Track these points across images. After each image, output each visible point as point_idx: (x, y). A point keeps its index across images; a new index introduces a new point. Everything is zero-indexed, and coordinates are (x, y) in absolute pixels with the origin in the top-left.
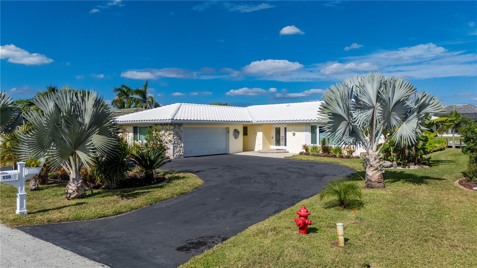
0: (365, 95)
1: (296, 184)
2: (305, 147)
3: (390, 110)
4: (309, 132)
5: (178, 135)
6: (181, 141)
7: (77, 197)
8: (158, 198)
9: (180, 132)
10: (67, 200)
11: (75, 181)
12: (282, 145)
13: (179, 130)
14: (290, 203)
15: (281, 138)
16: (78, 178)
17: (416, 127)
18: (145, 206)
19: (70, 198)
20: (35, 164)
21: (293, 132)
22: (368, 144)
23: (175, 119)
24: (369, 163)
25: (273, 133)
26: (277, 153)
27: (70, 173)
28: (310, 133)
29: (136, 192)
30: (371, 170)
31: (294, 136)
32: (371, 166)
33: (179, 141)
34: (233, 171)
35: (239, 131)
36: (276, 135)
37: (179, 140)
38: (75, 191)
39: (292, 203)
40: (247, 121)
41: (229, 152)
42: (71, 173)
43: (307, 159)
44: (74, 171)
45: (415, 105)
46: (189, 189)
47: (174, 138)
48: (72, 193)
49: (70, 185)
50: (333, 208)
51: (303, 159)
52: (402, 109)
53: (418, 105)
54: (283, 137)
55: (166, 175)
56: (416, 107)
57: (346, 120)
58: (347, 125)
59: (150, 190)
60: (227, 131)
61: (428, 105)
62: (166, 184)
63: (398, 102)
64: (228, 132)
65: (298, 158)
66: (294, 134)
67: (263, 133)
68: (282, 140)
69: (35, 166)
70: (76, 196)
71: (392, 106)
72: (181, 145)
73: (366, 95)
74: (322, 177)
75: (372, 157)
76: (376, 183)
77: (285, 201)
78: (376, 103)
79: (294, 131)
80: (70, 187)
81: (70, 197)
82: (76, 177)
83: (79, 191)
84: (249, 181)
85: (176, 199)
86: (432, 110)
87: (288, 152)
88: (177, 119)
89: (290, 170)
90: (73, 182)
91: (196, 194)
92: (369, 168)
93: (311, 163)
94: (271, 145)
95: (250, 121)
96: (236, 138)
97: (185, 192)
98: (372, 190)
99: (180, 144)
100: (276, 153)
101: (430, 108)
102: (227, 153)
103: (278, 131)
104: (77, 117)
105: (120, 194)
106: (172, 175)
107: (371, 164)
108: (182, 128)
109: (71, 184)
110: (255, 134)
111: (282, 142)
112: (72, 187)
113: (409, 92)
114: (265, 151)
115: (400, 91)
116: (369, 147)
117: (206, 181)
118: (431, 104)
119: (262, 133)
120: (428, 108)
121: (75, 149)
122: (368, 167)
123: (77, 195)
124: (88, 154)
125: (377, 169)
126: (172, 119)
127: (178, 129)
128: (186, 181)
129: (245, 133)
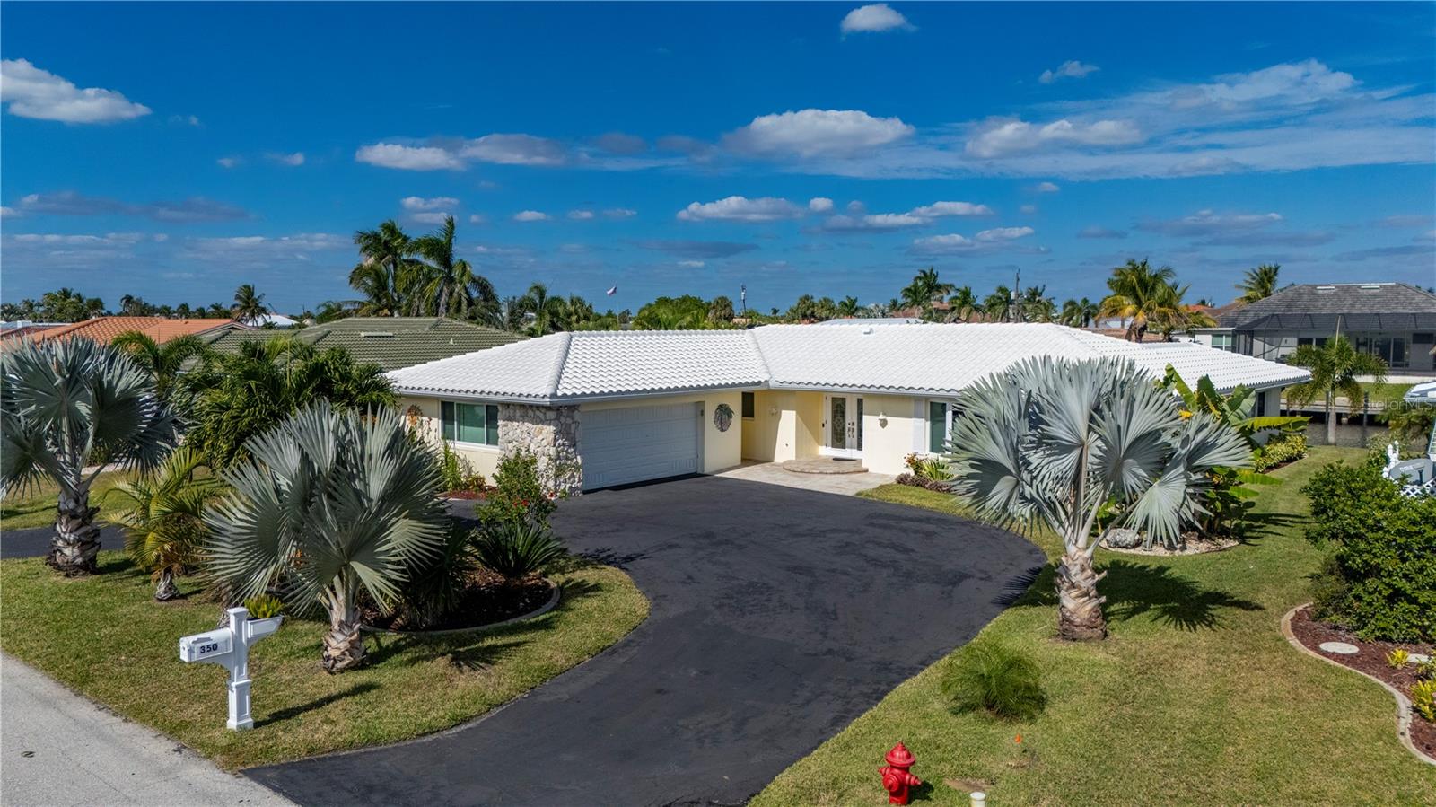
0: (1060, 419)
1: (887, 613)
2: (914, 463)
3: (1122, 454)
4: (923, 420)
5: (568, 433)
6: (575, 451)
7: (352, 665)
8: (547, 670)
9: (573, 426)
10: (325, 673)
11: (345, 627)
12: (851, 447)
13: (569, 421)
14: (871, 691)
15: (847, 426)
16: (351, 619)
17: (1181, 501)
18: (518, 696)
19: (334, 670)
20: (268, 611)
21: (881, 417)
22: (1066, 533)
23: (559, 393)
24: (1068, 578)
25: (826, 414)
26: (837, 475)
27: (331, 608)
28: (928, 423)
29: (489, 647)
30: (1073, 595)
31: (883, 427)
32: (1073, 586)
33: (571, 450)
34: (722, 559)
35: (732, 408)
36: (834, 417)
37: (570, 447)
38: (347, 653)
39: (876, 691)
40: (754, 384)
41: (703, 470)
42: (335, 607)
43: (918, 505)
44: (342, 603)
45: (1182, 447)
46: (619, 633)
47: (557, 443)
48: (338, 657)
49: (333, 637)
50: (971, 715)
51: (908, 501)
52: (1152, 450)
53: (1186, 449)
54: (853, 424)
55: (550, 576)
56: (1183, 452)
57: (1011, 474)
58: (1012, 487)
59: (521, 638)
60: (699, 413)
61: (1214, 445)
62: (556, 616)
63: (1139, 439)
64: (702, 413)
65: (893, 498)
66: (884, 424)
67: (797, 413)
68: (850, 433)
69: (268, 615)
70: (347, 665)
71: (1124, 448)
72: (574, 461)
73: (1063, 419)
74: (954, 584)
75: (1076, 565)
76: (1084, 628)
77: (858, 681)
78: (1089, 433)
79: (884, 414)
80: (333, 643)
81: (333, 666)
82: (347, 617)
83: (355, 651)
84: (766, 600)
85: (591, 670)
86: (1222, 459)
87: (866, 471)
88: (565, 395)
89: (872, 552)
90: (340, 631)
91: (635, 651)
92: (1067, 590)
93: (928, 520)
94: (819, 444)
95: (763, 381)
96: (722, 430)
97: (610, 643)
98: (1072, 645)
99: (572, 460)
100: (834, 473)
101: (1219, 455)
102: (699, 472)
103: (839, 407)
104: (352, 477)
105: (448, 652)
106: (568, 576)
107: (1074, 581)
108: (577, 415)
109: (334, 635)
110: (777, 416)
111: (850, 438)
112: (339, 643)
113: (1165, 420)
114: (802, 467)
115: (1146, 413)
116: (1070, 540)
117: (657, 600)
118: (1219, 444)
119: (794, 412)
120: (1213, 455)
121: (349, 560)
122: (1065, 588)
123: (351, 662)
124: (383, 573)
125: (1086, 594)
126: (554, 396)
127: (568, 416)
128: (605, 600)
129: (748, 411)
